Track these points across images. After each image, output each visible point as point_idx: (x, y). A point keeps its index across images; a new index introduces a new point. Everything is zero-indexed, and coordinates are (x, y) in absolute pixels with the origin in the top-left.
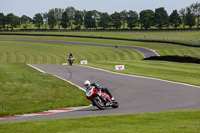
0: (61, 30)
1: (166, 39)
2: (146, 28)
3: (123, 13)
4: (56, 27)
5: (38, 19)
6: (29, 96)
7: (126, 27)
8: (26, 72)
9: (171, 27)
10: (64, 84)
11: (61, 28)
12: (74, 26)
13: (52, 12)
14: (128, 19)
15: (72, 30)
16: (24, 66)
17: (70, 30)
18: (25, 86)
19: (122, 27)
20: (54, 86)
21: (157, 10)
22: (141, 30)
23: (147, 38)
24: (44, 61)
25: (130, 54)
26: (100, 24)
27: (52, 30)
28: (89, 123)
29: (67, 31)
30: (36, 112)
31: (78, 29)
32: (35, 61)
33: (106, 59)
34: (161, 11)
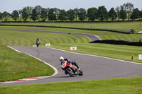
0: (31, 22)
1: (106, 28)
2: (92, 20)
3: (76, 10)
4: (28, 20)
5: (15, 14)
6: (9, 69)
7: (78, 20)
8: (7, 52)
9: (109, 20)
10: (34, 60)
11: (32, 20)
12: (41, 19)
13: (25, 9)
14: (79, 14)
15: (40, 22)
16: (5, 47)
17: (38, 22)
18: (6, 61)
19: (75, 20)
20: (26, 62)
21: (99, 8)
22: (88, 22)
23: (93, 28)
24: (20, 44)
25: (80, 39)
26: (60, 18)
27: (25, 22)
28: (52, 88)
29: (36, 22)
30: (14, 80)
31: (43, 21)
32: (13, 44)
33: (64, 42)
34: (102, 8)
